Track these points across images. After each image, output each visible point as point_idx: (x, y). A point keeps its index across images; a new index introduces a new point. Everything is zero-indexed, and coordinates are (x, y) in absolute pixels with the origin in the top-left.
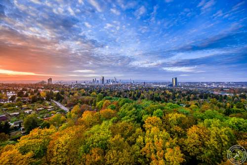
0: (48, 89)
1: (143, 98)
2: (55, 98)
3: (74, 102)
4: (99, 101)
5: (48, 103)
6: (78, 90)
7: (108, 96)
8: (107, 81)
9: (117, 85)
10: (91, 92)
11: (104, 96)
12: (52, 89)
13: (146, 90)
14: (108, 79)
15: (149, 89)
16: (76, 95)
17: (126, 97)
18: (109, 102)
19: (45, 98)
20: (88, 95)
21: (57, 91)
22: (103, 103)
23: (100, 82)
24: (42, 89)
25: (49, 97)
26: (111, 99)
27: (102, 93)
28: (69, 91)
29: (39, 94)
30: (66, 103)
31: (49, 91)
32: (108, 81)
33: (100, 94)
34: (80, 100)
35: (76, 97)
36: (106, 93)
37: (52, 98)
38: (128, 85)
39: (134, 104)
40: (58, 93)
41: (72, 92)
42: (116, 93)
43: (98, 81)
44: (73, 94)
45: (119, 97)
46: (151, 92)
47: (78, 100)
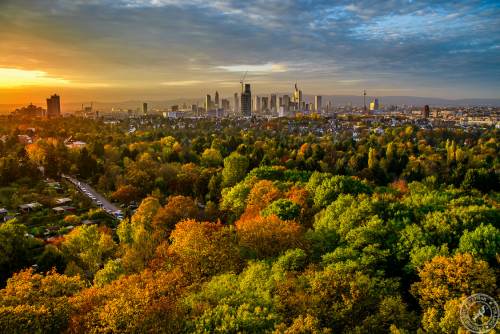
0: (52, 135)
1: (418, 176)
2: (74, 167)
3: (138, 184)
4: (231, 184)
5: (53, 185)
6: (150, 139)
7: (268, 163)
8: (265, 100)
9: (305, 121)
10: (200, 150)
11: (253, 164)
12: (65, 135)
13: (431, 143)
14: (268, 93)
15: (446, 135)
16: (144, 156)
17: (342, 171)
18: (274, 190)
19: (42, 169)
20: (188, 159)
21: (79, 145)
22: (246, 192)
23: (235, 108)
24: (31, 134)
25: (56, 164)
26: (278, 176)
27: (243, 151)
28: (119, 143)
29: (23, 153)
30: (113, 188)
31: (55, 142)
32: (268, 101)
33: (235, 155)
34: (159, 179)
35: (144, 166)
36: (260, 153)
37: (66, 170)
38: (350, 119)
39: (375, 200)
40: (84, 151)
41: (131, 147)
42: (300, 153)
43: (226, 102)
44: (134, 155)
45: (315, 167)
46: (453, 151)
47: (153, 177)
